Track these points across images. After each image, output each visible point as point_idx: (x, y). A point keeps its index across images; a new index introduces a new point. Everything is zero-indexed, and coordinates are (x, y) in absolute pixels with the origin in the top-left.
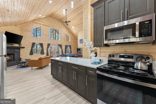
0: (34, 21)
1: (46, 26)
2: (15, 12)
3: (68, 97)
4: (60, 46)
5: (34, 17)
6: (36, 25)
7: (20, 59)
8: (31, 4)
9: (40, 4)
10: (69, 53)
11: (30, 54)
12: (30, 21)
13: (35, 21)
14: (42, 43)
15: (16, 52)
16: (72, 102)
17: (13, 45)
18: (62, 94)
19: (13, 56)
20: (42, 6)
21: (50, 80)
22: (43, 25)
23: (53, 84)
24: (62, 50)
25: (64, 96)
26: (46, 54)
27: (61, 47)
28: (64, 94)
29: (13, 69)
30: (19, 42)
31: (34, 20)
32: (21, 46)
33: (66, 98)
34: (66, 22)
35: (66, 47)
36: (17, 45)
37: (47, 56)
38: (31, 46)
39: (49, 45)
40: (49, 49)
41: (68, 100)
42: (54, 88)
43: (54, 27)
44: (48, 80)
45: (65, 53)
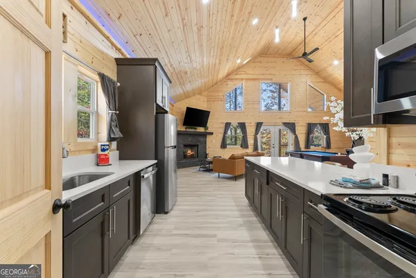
0: (228, 77)
1: (254, 79)
2: (195, 72)
3: (260, 258)
4: (291, 127)
5: (227, 68)
6: (233, 83)
7: (206, 155)
8: (216, 48)
9: (233, 38)
10: (319, 149)
11: (221, 147)
12: (223, 79)
13: (231, 77)
14: (244, 123)
15: (200, 141)
16: (263, 272)
17: (196, 129)
18: (251, 244)
19: (196, 149)
20: (238, 40)
21: (240, 208)
22: (247, 79)
23: (243, 216)
24: (296, 138)
25: (253, 251)
26: (252, 147)
27: (293, 130)
28: (256, 247)
29: (194, 171)
30: (204, 124)
31: (228, 75)
32: (207, 131)
33: (257, 256)
34: (305, 54)
35: (310, 128)
36: (201, 129)
37: (254, 151)
38: (224, 129)
39: (259, 125)
40: (259, 136)
41: (258, 262)
42: (241, 225)
43: (271, 79)
44: (237, 206)
45: (307, 146)
